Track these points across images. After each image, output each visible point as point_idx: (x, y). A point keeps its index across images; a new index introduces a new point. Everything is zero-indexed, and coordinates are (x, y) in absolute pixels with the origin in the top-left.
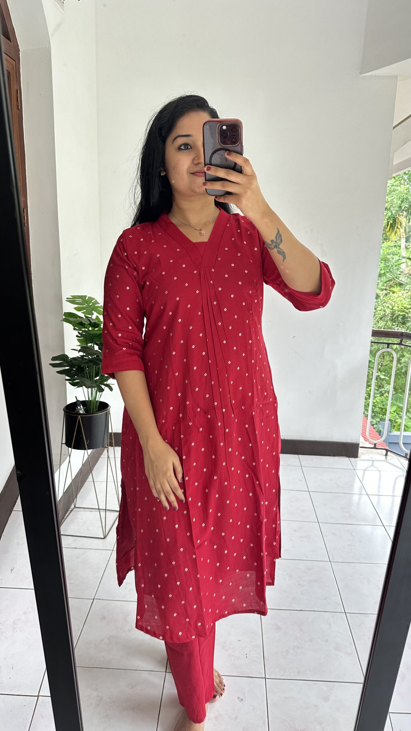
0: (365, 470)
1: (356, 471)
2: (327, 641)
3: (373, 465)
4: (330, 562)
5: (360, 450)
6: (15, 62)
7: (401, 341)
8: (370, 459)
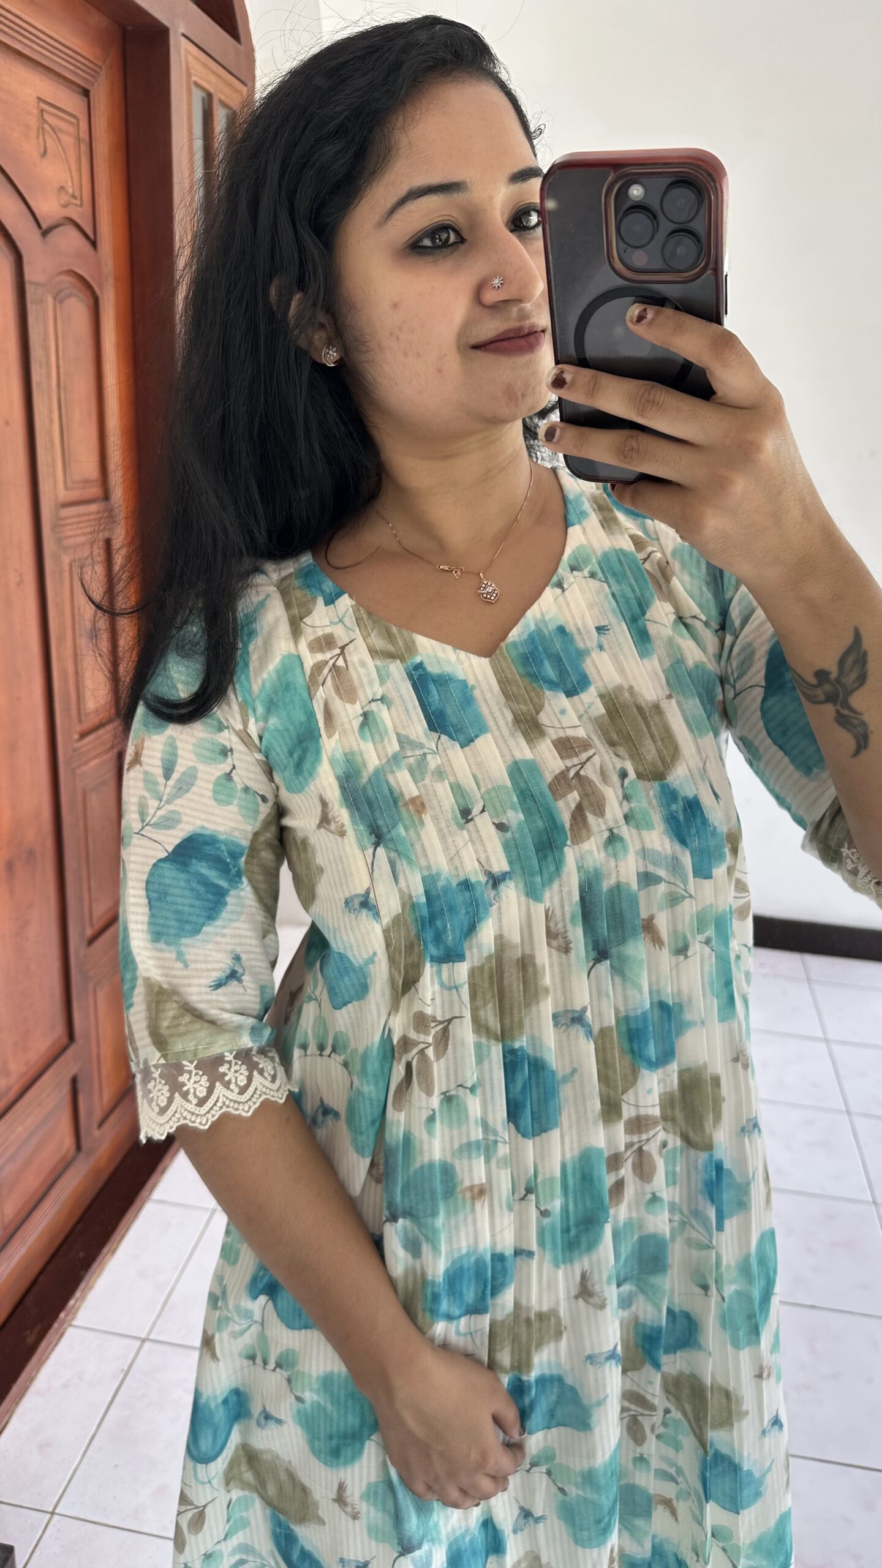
6: (245, 89)
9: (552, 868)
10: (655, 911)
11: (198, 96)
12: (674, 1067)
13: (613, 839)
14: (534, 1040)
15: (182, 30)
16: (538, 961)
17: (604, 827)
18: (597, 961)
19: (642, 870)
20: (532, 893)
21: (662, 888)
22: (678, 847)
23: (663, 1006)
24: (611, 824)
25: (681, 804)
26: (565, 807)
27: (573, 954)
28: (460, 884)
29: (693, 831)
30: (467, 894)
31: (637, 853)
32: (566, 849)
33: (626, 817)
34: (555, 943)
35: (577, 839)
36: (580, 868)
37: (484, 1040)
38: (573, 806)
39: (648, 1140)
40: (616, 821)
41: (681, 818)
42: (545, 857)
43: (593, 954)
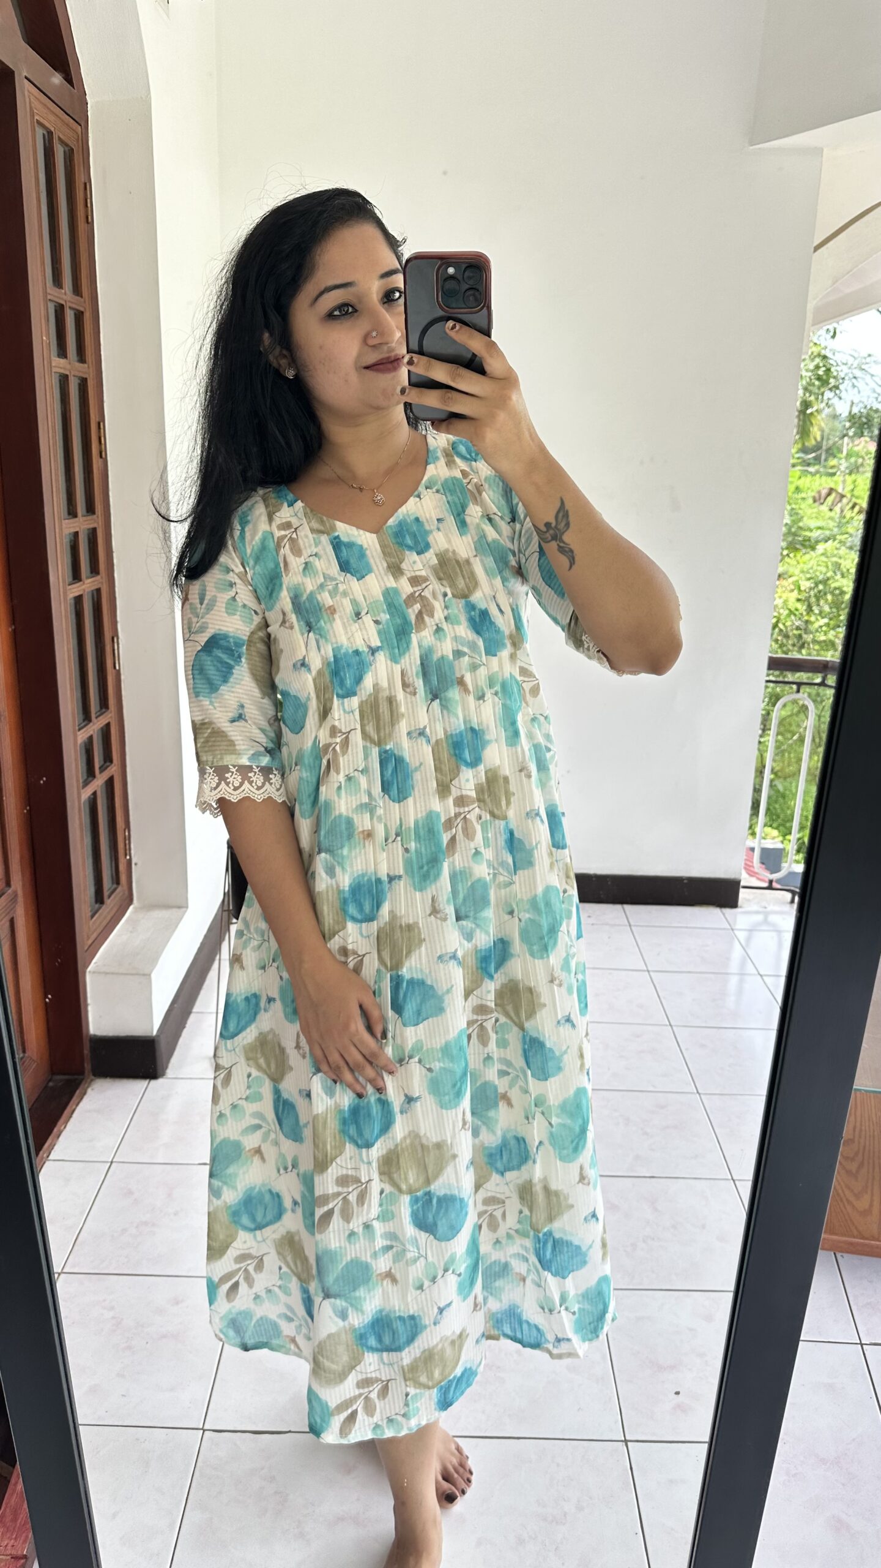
0: (750, 931)
1: (736, 932)
2: (703, 1227)
3: (766, 921)
4: (699, 1094)
5: (743, 894)
6: (80, 126)
7: (824, 679)
8: (761, 910)
9: (405, 646)
10: (464, 672)
11: (40, 132)
12: (481, 768)
13: (438, 630)
14: (398, 745)
15: (25, 74)
16: (398, 699)
17: (433, 623)
18: (432, 700)
19: (455, 649)
20: (394, 659)
21: (466, 658)
22: (475, 636)
23: (472, 730)
24: (438, 622)
25: (477, 612)
26: (412, 613)
27: (418, 695)
28: (353, 652)
29: (485, 628)
30: (357, 658)
31: (452, 639)
32: (412, 635)
33: (446, 618)
34: (408, 690)
35: (419, 630)
36: (420, 647)
37: (368, 744)
38: (417, 611)
39: (469, 812)
40: (440, 620)
41: (477, 620)
42: (401, 639)
43: (430, 696)
